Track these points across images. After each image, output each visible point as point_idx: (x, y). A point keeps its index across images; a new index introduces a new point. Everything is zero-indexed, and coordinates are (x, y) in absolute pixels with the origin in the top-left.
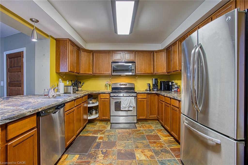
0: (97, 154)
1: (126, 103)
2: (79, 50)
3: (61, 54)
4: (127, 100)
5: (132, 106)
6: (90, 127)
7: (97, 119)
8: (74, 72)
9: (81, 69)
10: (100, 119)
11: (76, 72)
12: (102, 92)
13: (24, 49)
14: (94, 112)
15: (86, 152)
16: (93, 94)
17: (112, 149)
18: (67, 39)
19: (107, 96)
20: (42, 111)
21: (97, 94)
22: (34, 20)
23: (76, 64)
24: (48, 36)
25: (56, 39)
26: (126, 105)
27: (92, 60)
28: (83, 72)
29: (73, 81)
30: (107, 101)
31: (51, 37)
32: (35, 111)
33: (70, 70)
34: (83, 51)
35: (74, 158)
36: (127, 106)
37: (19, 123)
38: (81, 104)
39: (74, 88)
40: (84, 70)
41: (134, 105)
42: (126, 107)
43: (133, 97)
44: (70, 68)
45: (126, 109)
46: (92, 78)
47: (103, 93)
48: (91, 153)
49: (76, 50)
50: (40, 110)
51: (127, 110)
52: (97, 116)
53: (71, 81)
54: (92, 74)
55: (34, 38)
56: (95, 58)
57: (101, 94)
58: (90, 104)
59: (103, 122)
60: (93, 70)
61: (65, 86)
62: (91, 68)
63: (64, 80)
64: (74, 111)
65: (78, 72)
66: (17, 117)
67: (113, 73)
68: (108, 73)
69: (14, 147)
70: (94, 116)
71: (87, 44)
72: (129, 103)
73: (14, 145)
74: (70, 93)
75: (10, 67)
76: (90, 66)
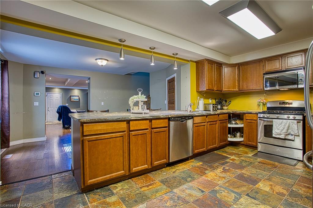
0: (218, 168)
1: (281, 128)
2: (221, 67)
3: (200, 74)
4: (283, 124)
5: (292, 133)
6: (229, 149)
7: (241, 143)
8: (213, 90)
9: (224, 86)
10: (245, 144)
11: (216, 90)
12: (247, 112)
13: (175, 75)
14: (238, 134)
15: (210, 163)
16: (237, 113)
17: (236, 170)
18: (204, 59)
19: (255, 116)
20: (171, 117)
21: (242, 113)
22: (175, 54)
23: (216, 82)
24: (188, 61)
25: (196, 62)
26: (280, 130)
27: (238, 75)
28: (227, 89)
29: (217, 99)
30: (254, 123)
31: (191, 61)
32: (166, 116)
33: (208, 88)
34: (225, 66)
35: (198, 163)
36: (283, 132)
37: (158, 121)
38: (217, 121)
39: (214, 106)
40: (228, 87)
41: (296, 132)
42: (281, 133)
43: (296, 121)
44: (208, 86)
45: (282, 137)
46: (241, 96)
47: (249, 113)
48: (213, 165)
49: (216, 67)
50: (170, 116)
51: (284, 138)
52: (242, 139)
53: (215, 99)
54: (238, 90)
55: (175, 67)
56: (242, 72)
57: (246, 114)
58: (233, 124)
59: (248, 148)
60: (239, 86)
61: (204, 104)
62: (236, 84)
63: (206, 98)
64: (205, 125)
65: (219, 89)
66: (156, 116)
67: (266, 87)
68: (259, 88)
69: (155, 133)
70: (238, 139)
71: (231, 57)
72: (286, 128)
73: (155, 132)
74: (210, 111)
75: (169, 90)
76: (236, 81)
